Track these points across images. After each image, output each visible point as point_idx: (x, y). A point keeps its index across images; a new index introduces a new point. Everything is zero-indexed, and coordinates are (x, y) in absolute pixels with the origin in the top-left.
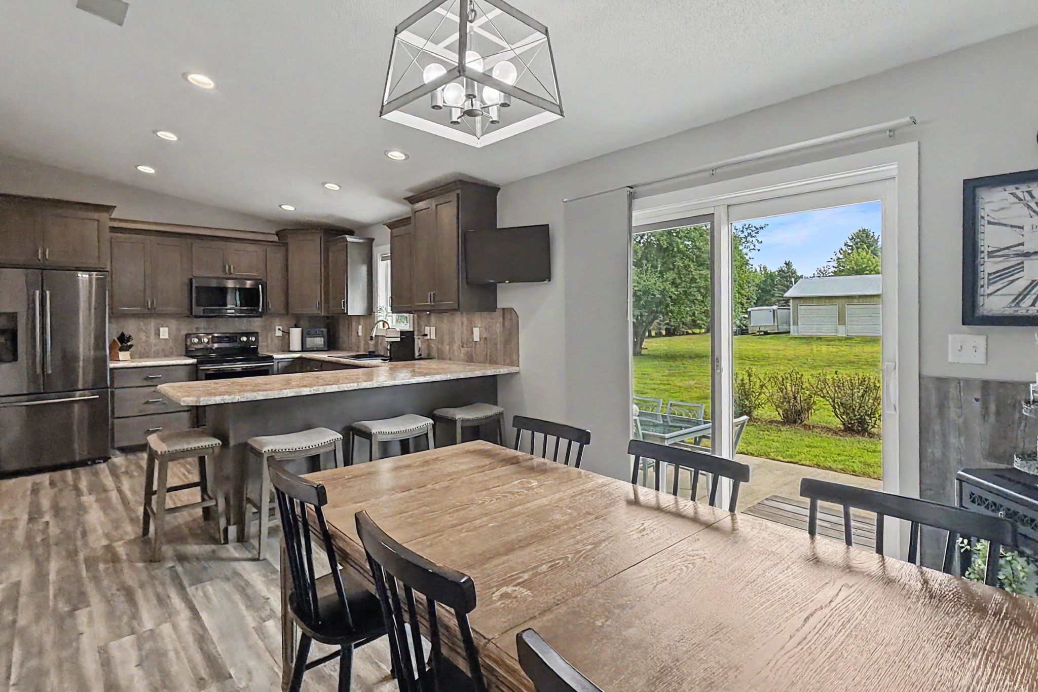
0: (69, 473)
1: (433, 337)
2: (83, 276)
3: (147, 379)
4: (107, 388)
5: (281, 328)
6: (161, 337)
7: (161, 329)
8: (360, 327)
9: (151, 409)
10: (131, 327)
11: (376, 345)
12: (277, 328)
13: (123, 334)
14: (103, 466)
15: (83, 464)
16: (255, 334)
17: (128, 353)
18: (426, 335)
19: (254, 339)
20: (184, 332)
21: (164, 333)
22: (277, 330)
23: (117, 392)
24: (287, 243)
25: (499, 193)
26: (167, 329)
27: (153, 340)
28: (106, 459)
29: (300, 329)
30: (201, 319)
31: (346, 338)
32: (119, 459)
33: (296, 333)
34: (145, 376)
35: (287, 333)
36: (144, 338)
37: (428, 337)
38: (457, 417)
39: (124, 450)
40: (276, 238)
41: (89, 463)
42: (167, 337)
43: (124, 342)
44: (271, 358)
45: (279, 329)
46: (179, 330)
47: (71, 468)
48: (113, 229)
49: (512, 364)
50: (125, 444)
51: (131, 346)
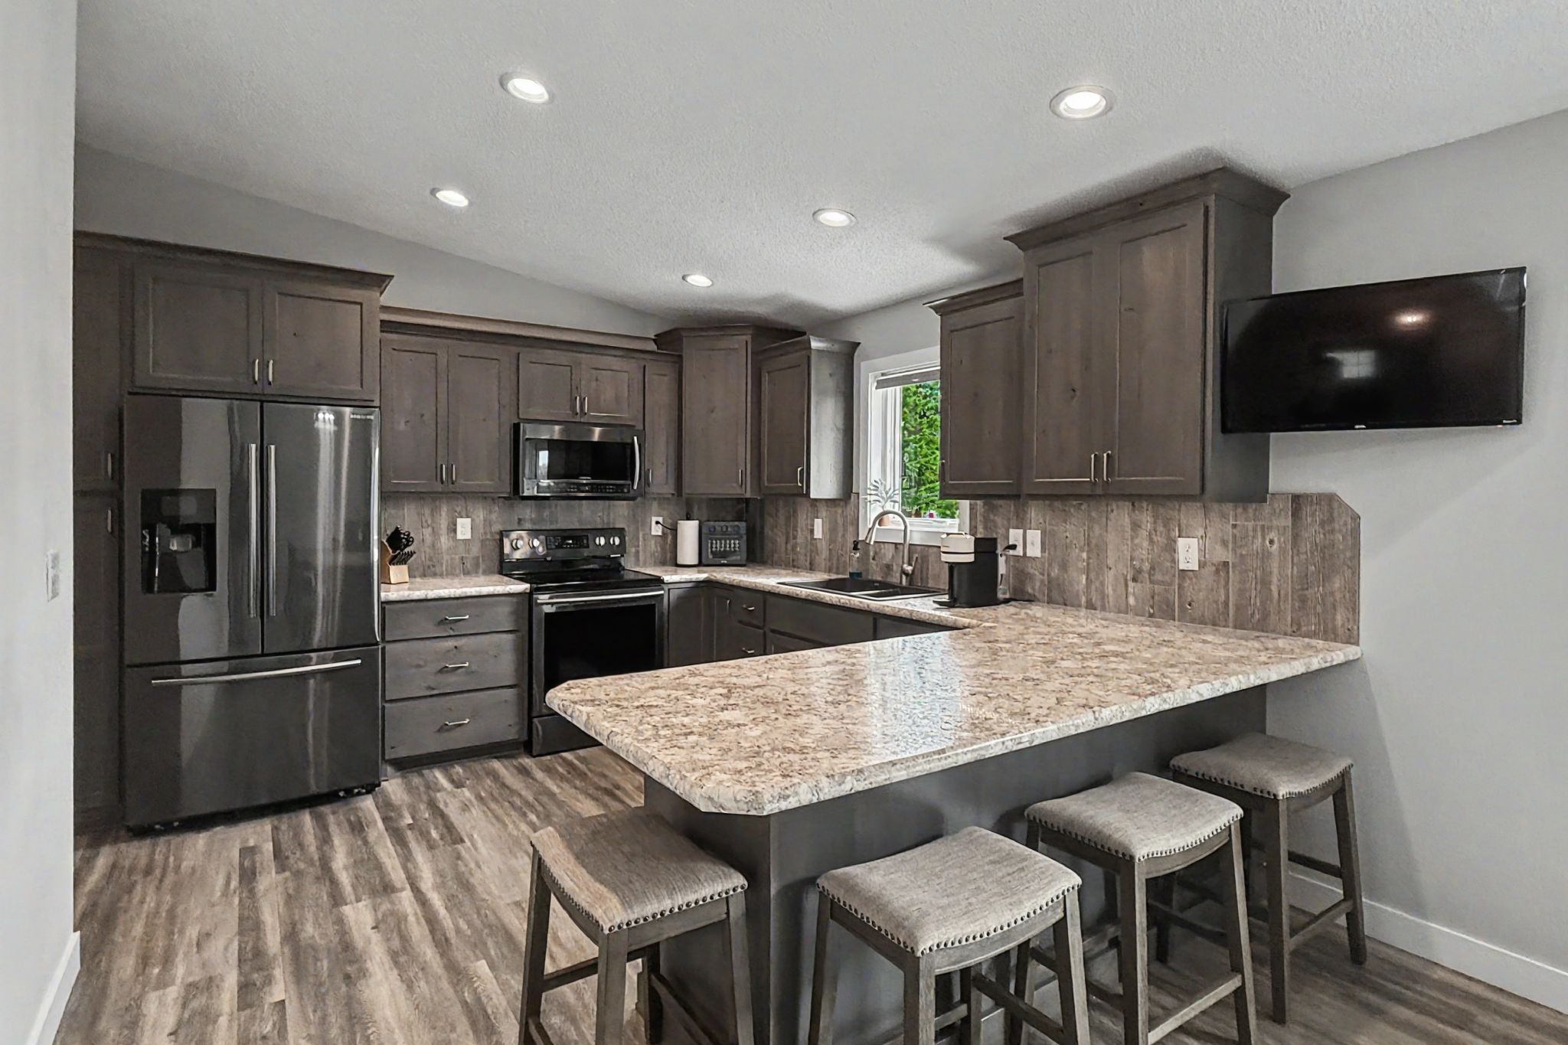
0: (306, 818)
1: (1035, 551)
2: (325, 418)
3: (443, 622)
4: (377, 644)
5: (660, 519)
6: (460, 536)
7: (459, 520)
8: (818, 523)
9: (453, 681)
10: (408, 519)
11: (864, 559)
12: (654, 519)
13: (397, 532)
14: (367, 803)
15: (330, 797)
16: (620, 533)
17: (404, 568)
18: (1014, 547)
19: (617, 541)
20: (497, 527)
21: (464, 528)
22: (653, 523)
23: (388, 647)
24: (680, 357)
25: (1287, 201)
26: (469, 520)
27: (444, 541)
28: (371, 788)
29: (696, 523)
30: (529, 502)
31: (781, 540)
32: (393, 786)
33: (689, 531)
34: (442, 617)
35: (672, 531)
36: (429, 539)
37: (1019, 551)
38: (1282, 792)
39: (405, 765)
40: (653, 347)
41: (341, 794)
42: (468, 536)
43: (398, 544)
44: (658, 582)
45: (657, 523)
46: (488, 523)
47: (309, 807)
48: (387, 327)
49: (1330, 634)
50: (402, 752)
51: (411, 554)
